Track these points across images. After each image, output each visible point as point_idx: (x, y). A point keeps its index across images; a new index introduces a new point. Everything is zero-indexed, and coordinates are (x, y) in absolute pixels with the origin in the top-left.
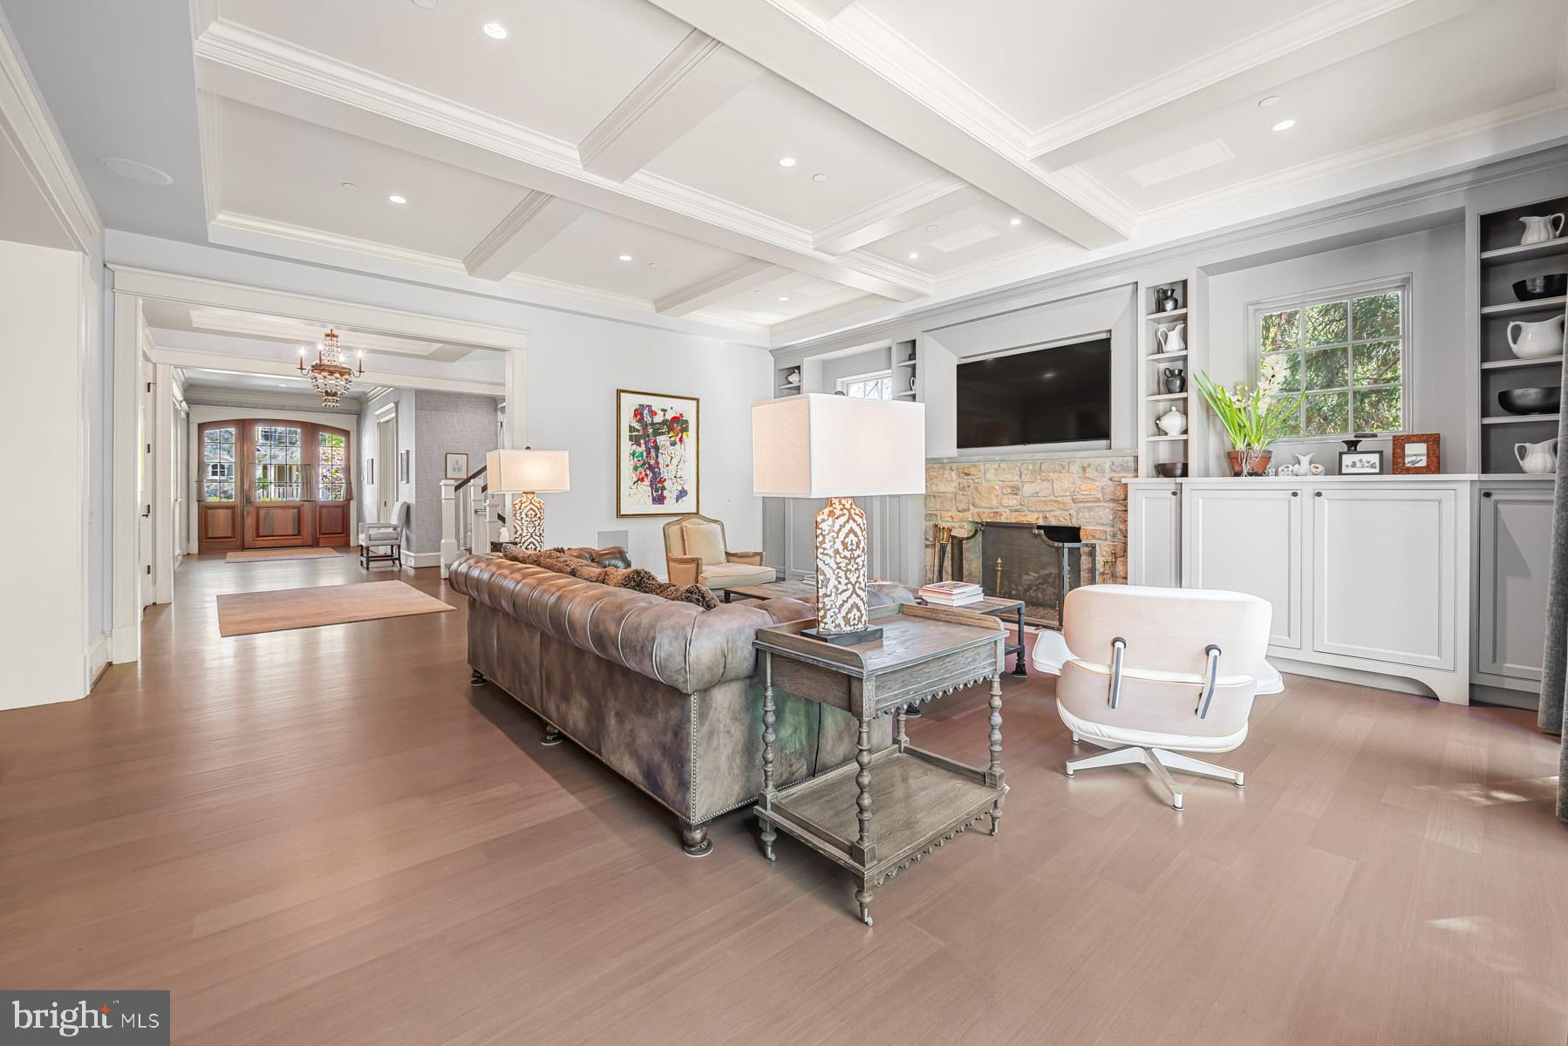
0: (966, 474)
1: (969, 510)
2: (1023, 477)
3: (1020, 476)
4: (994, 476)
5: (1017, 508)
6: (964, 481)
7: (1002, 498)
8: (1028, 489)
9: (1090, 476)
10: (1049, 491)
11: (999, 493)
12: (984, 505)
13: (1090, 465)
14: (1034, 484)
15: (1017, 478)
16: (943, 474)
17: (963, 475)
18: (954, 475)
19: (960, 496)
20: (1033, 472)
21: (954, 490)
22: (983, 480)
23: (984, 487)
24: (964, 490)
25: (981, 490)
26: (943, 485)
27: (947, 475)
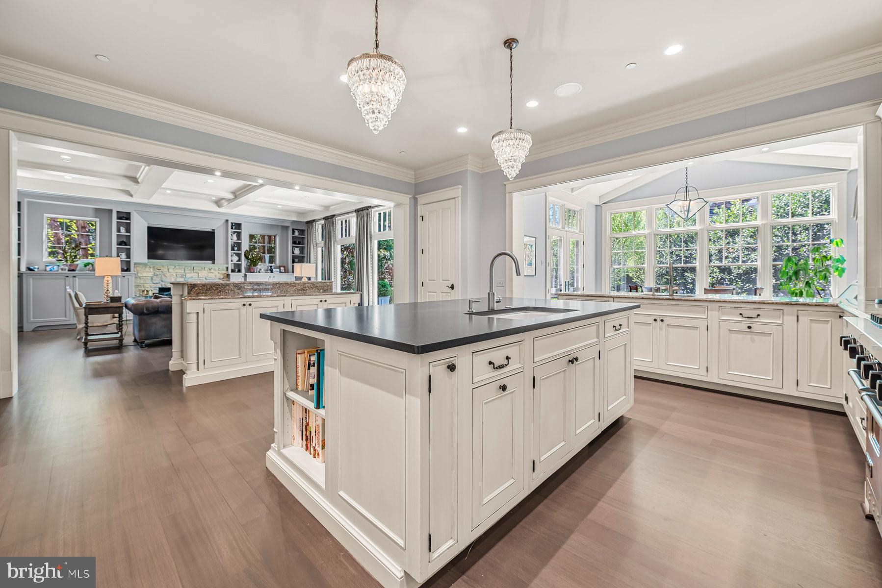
0: (158, 270)
1: (159, 283)
3: (185, 271)
4: (173, 271)
6: (158, 273)
8: (188, 275)
10: (197, 276)
11: (175, 276)
12: (167, 281)
15: (183, 272)
16: (145, 269)
17: (156, 270)
18: (151, 270)
19: (155, 278)
20: (190, 270)
21: (151, 275)
22: (167, 272)
23: (168, 275)
24: (157, 275)
25: (167, 275)
26: (145, 274)
27: (147, 269)
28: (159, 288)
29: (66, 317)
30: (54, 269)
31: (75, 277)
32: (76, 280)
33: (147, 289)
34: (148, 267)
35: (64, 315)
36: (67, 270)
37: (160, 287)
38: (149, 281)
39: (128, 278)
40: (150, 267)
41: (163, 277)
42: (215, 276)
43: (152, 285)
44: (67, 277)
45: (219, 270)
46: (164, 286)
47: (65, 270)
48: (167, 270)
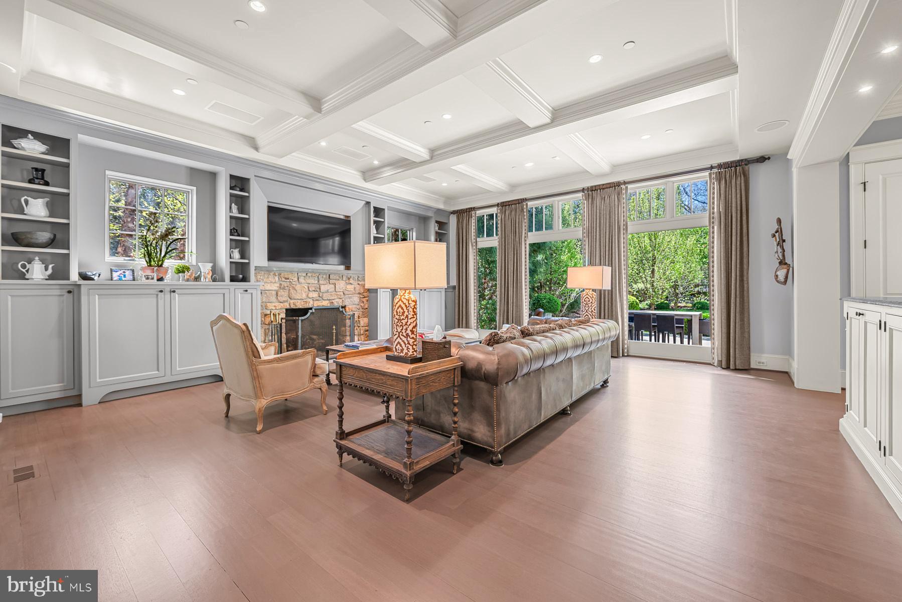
0: (286, 278)
1: (287, 301)
2: (320, 281)
3: (319, 281)
4: (304, 281)
5: (317, 299)
6: (284, 284)
7: (309, 293)
9: (350, 282)
10: (333, 289)
12: (297, 298)
13: (351, 277)
14: (326, 285)
15: (316, 282)
16: (268, 278)
17: (283, 279)
18: (277, 278)
19: (281, 293)
20: (325, 279)
21: (277, 289)
22: (297, 283)
23: (298, 287)
24: (284, 288)
25: (296, 288)
26: (269, 285)
27: (271, 279)
28: (287, 310)
29: (158, 370)
30: (125, 276)
31: (174, 292)
32: (175, 299)
33: (273, 312)
34: (272, 274)
35: (156, 369)
36: (155, 278)
37: (288, 307)
38: (273, 299)
39: (252, 294)
40: (275, 275)
41: (292, 291)
42: (355, 288)
43: (277, 304)
44: (161, 291)
45: (358, 280)
46: (293, 307)
47: (153, 279)
48: (296, 279)
